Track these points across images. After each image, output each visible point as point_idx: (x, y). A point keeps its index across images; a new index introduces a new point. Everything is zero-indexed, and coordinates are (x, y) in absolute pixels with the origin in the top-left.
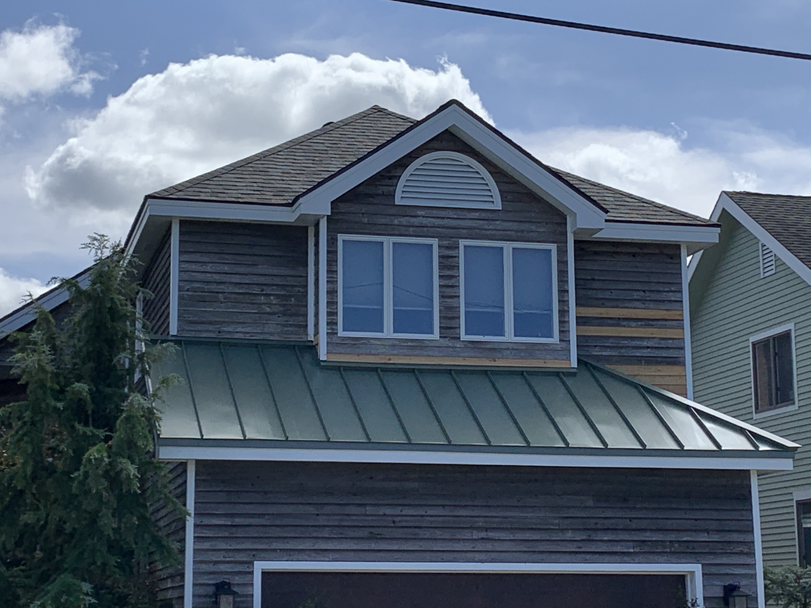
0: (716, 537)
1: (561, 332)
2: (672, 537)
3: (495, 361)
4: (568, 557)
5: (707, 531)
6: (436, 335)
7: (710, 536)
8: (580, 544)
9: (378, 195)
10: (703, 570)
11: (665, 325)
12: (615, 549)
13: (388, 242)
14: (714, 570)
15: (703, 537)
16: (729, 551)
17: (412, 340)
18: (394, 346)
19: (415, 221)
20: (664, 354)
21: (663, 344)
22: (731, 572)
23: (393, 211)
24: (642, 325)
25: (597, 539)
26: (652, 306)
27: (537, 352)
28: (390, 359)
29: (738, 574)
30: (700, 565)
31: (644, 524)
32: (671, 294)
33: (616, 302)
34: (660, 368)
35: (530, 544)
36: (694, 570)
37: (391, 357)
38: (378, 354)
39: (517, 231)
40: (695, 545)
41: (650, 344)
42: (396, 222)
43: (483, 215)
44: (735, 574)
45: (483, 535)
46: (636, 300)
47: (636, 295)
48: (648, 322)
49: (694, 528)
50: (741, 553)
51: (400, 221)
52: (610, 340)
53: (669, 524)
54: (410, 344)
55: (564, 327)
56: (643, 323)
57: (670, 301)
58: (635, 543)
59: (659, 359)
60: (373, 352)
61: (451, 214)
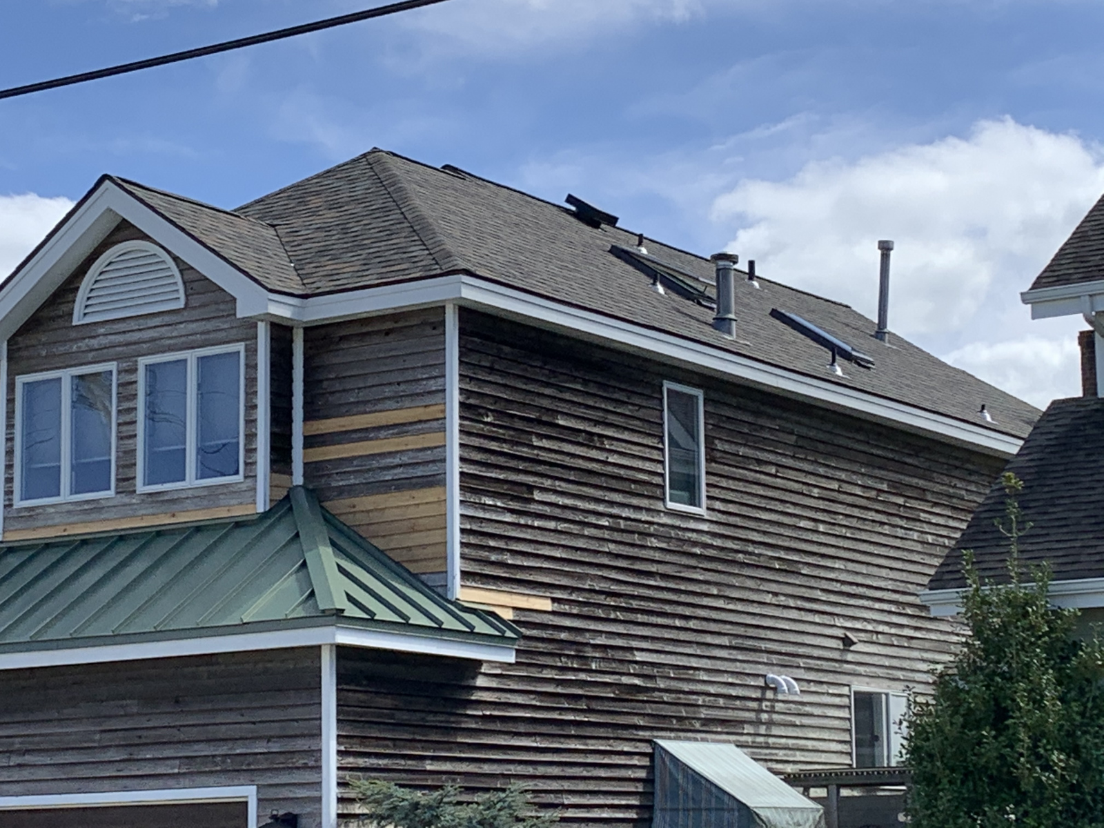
0: (275, 747)
1: (246, 464)
2: (223, 750)
3: (174, 516)
4: (107, 783)
5: (269, 739)
6: (111, 493)
7: (270, 744)
8: (122, 765)
9: (60, 317)
10: (258, 792)
11: (422, 429)
12: (160, 770)
13: (66, 376)
14: (271, 793)
15: (260, 748)
16: (290, 765)
17: (87, 502)
18: (69, 512)
19: (94, 343)
20: (419, 472)
21: (422, 457)
22: (291, 795)
23: (73, 335)
24: (393, 434)
25: (139, 757)
26: (407, 404)
27: (221, 497)
28: (65, 530)
29: (302, 798)
30: (255, 787)
31: (194, 733)
32: (432, 382)
33: (361, 406)
34: (414, 493)
35: (68, 769)
36: (248, 793)
37: (68, 527)
38: (55, 526)
39: (202, 333)
40: (251, 759)
41: (405, 459)
42: (74, 348)
43: (167, 319)
44: (297, 798)
45: (19, 760)
46: (389, 398)
47: (388, 391)
48: (400, 428)
49: (250, 735)
50: (305, 767)
51: (80, 347)
52: (355, 463)
53: (223, 731)
54: (86, 507)
55: (250, 458)
56: (395, 431)
57: (430, 393)
58: (182, 761)
59: (414, 481)
60: (50, 522)
61: (133, 325)
